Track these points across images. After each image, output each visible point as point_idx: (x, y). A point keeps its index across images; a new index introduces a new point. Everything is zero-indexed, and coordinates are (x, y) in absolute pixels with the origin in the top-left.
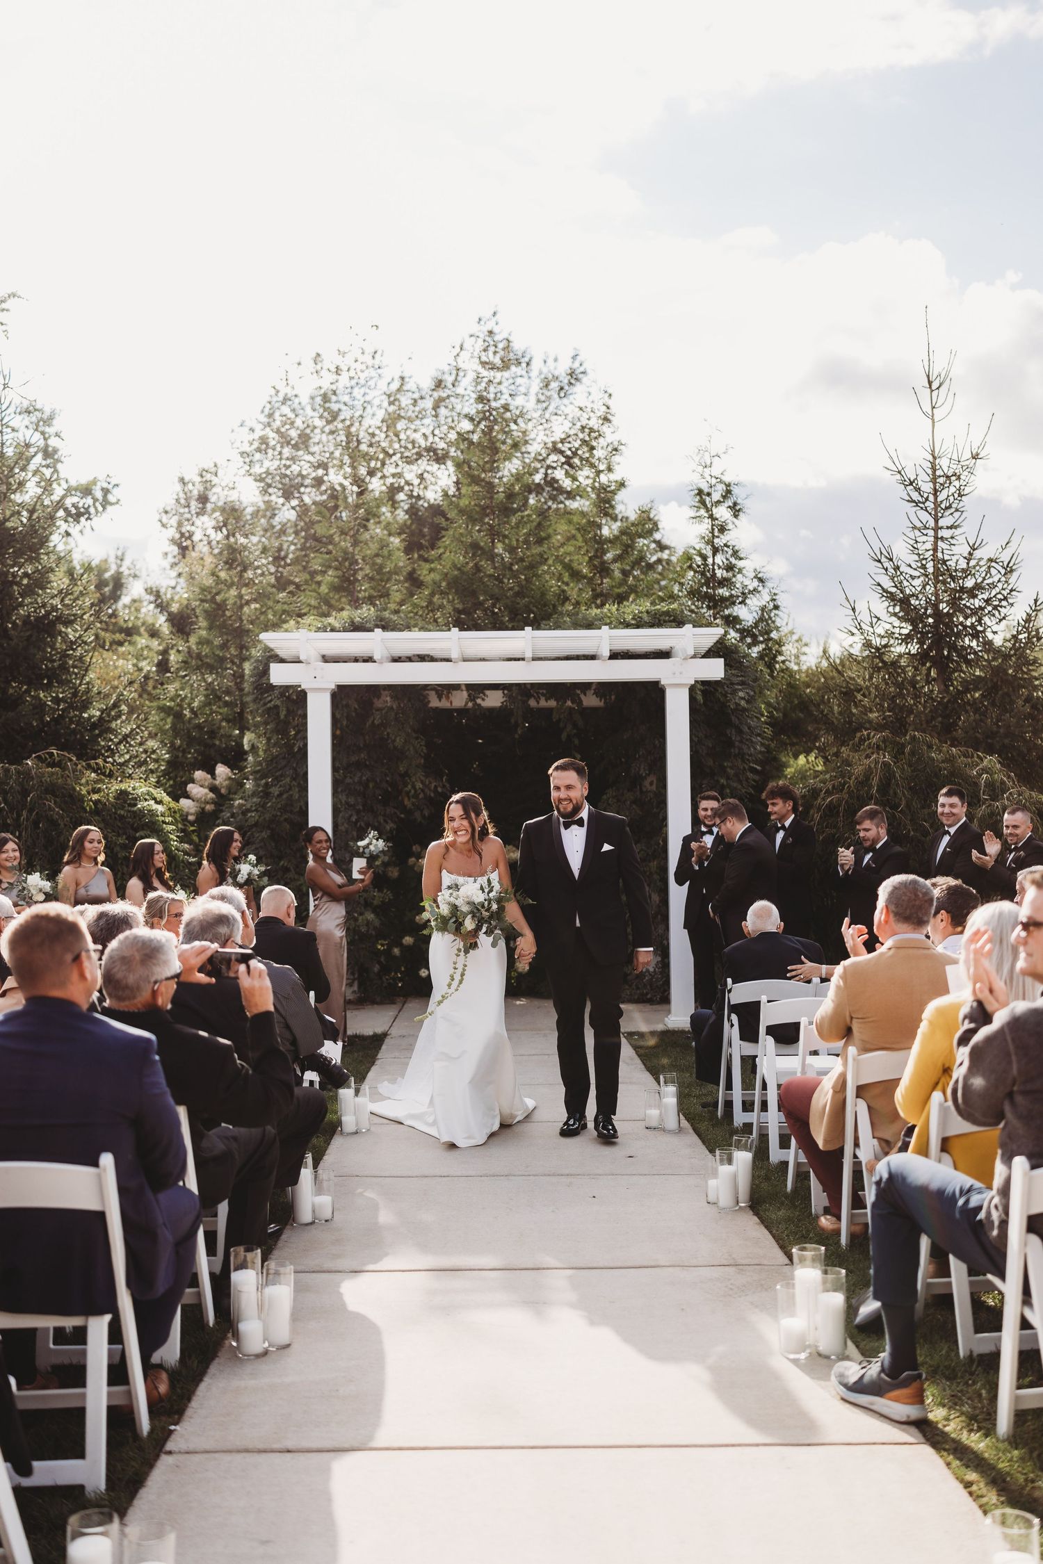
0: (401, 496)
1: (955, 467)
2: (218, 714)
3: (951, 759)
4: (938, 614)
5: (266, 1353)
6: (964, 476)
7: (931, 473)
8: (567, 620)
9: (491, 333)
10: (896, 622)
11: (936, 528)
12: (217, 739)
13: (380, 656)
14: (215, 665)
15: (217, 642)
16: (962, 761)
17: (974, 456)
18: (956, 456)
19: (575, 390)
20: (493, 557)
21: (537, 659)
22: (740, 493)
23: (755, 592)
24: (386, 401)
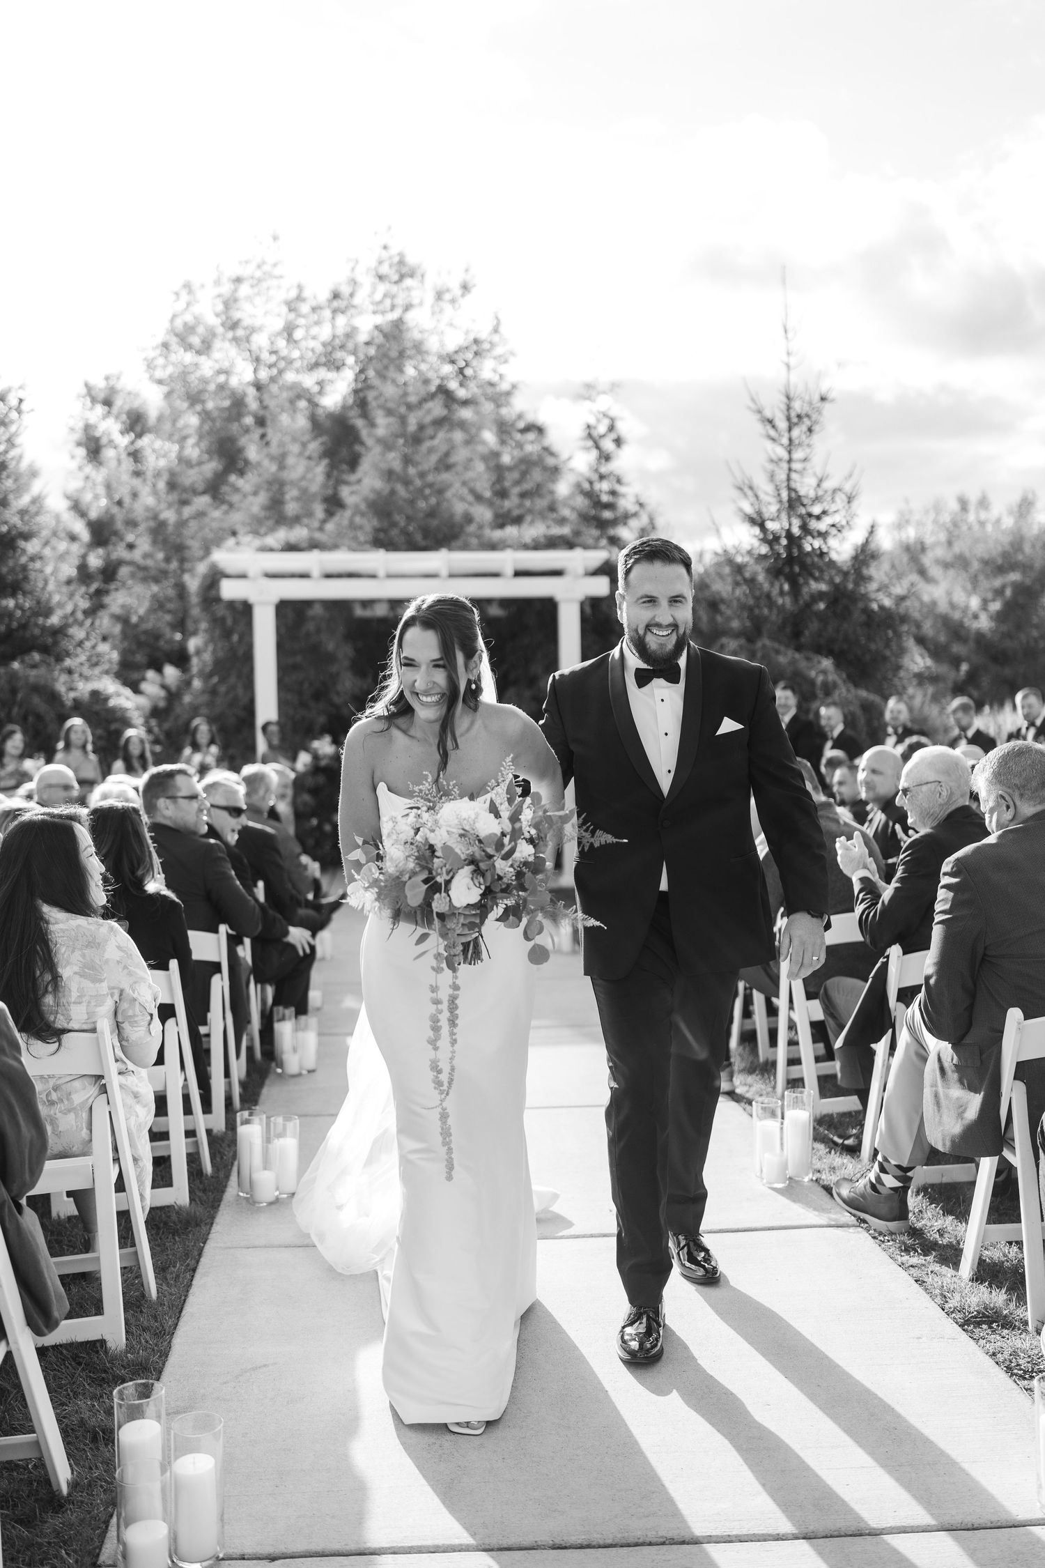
0: (303, 404)
1: (806, 409)
2: (163, 622)
3: (794, 662)
4: (789, 535)
5: (300, 1075)
6: (814, 417)
7: (786, 412)
8: (474, 541)
9: (385, 247)
10: (756, 543)
11: (790, 461)
12: (162, 643)
13: (316, 573)
14: (157, 577)
15: (160, 556)
16: (803, 664)
17: (823, 399)
18: (807, 398)
19: (465, 302)
20: (407, 482)
21: (451, 576)
22: (623, 428)
23: (635, 515)
24: (285, 309)
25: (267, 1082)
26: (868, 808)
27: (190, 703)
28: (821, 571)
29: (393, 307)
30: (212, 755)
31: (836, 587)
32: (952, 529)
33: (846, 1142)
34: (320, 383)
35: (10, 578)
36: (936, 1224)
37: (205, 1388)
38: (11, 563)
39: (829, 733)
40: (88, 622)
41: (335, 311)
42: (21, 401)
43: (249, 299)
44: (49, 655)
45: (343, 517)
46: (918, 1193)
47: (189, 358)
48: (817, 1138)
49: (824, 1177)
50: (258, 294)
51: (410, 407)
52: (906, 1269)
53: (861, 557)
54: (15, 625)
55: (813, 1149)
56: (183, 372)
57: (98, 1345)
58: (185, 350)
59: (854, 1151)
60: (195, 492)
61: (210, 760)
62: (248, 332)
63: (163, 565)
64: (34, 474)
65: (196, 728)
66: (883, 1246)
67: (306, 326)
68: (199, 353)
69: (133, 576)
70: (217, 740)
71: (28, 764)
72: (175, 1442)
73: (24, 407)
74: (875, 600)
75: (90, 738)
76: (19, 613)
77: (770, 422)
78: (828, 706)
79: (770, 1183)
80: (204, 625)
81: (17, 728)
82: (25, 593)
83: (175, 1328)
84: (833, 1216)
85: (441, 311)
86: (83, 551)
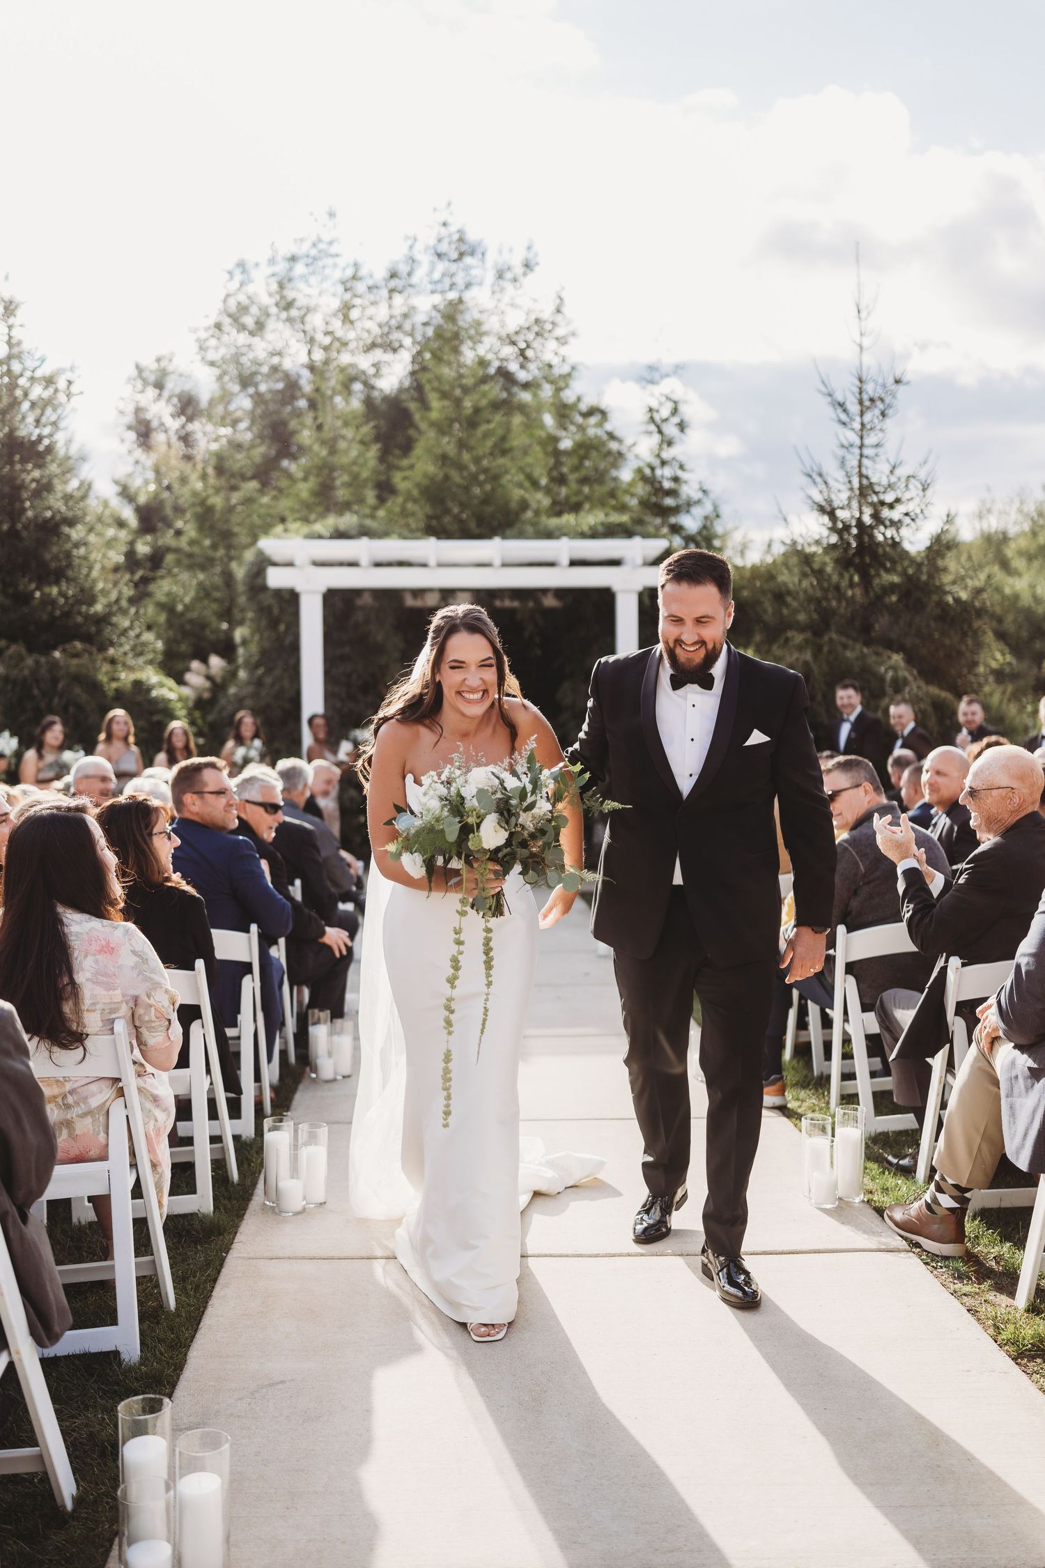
0: (358, 387)
1: (880, 392)
2: (209, 611)
3: (863, 657)
4: (860, 523)
5: (335, 1080)
6: (888, 400)
7: (858, 396)
8: (530, 529)
9: (445, 224)
10: (825, 532)
11: (861, 447)
12: (208, 632)
13: (364, 561)
14: (205, 564)
15: (207, 542)
16: (872, 659)
17: (897, 382)
18: (881, 381)
19: (530, 281)
20: (461, 467)
21: (504, 565)
22: (686, 411)
23: (699, 502)
24: (340, 289)
25: (301, 1087)
26: (933, 811)
27: (235, 695)
28: (894, 562)
29: (452, 286)
30: (256, 749)
31: (909, 579)
32: (1036, 518)
33: (901, 1162)
34: (376, 366)
35: (53, 565)
36: (992, 1251)
37: (219, 1404)
38: (55, 549)
39: (900, 733)
40: (133, 610)
41: (392, 291)
42: (70, 382)
43: (304, 278)
44: (92, 644)
45: (395, 503)
46: (974, 1218)
47: (242, 338)
48: (870, 1156)
49: (876, 1198)
50: (314, 273)
51: (466, 390)
52: (958, 1298)
53: (935, 548)
54: (58, 613)
55: (866, 1168)
56: (236, 353)
57: (112, 1356)
58: (238, 331)
59: (909, 1172)
60: (244, 478)
61: (253, 754)
62: (302, 312)
63: (210, 553)
64: (83, 458)
65: (240, 721)
66: (935, 1272)
67: (361, 306)
68: (252, 334)
69: (178, 563)
70: (262, 735)
71: (68, 756)
72: (180, 1460)
73: (74, 389)
74: (950, 592)
75: (132, 730)
76: (62, 601)
77: (841, 405)
78: (898, 704)
79: (819, 1204)
80: (250, 615)
81: (57, 719)
82: (68, 580)
83: (192, 1341)
84: (883, 1240)
85: (502, 290)
86: (130, 538)
